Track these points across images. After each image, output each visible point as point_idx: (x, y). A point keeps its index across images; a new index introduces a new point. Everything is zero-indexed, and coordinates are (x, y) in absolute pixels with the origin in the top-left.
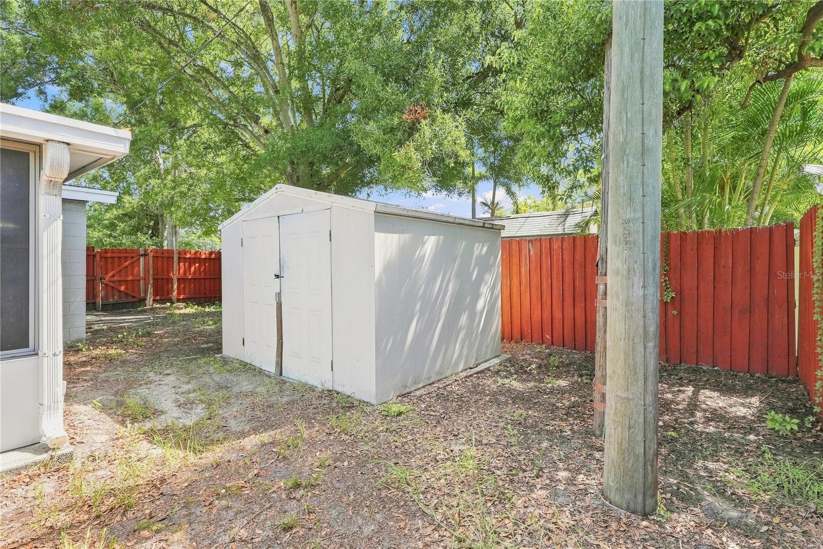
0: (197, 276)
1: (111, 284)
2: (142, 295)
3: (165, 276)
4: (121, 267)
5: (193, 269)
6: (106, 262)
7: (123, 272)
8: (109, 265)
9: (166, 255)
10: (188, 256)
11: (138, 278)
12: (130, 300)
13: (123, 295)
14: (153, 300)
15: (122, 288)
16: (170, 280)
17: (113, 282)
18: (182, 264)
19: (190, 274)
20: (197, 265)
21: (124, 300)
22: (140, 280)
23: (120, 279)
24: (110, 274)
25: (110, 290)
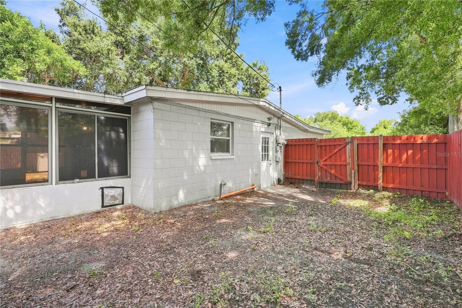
0: (411, 165)
1: (325, 167)
2: (349, 179)
3: (371, 163)
4: (331, 154)
5: (404, 157)
6: (321, 149)
7: (333, 158)
8: (323, 151)
9: (372, 142)
10: (398, 142)
11: (344, 163)
12: (338, 181)
13: (333, 178)
14: (359, 185)
15: (333, 172)
16: (376, 167)
17: (326, 165)
18: (390, 151)
19: (401, 162)
20: (410, 152)
21: (333, 181)
22: (346, 165)
23: (330, 163)
24: (324, 159)
25: (324, 172)
